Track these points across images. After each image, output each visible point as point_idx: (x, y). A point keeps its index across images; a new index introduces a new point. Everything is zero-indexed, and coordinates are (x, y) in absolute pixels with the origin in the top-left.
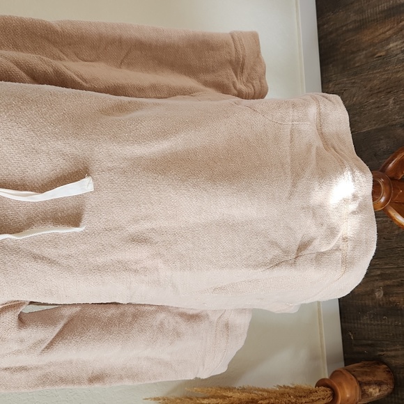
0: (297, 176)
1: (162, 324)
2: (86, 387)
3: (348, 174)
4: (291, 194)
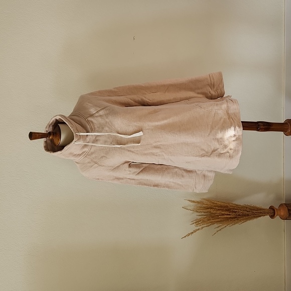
0: (212, 128)
1: (176, 172)
2: (152, 188)
3: (233, 128)
4: (209, 134)
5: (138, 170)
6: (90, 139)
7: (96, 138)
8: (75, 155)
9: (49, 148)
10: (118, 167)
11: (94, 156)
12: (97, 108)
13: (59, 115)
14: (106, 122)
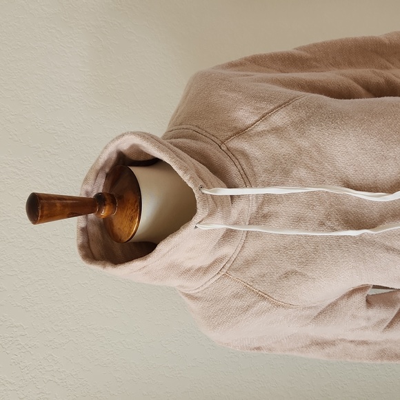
5: (389, 314)
6: (241, 213)
7: (261, 207)
8: (188, 273)
9: (96, 249)
10: (333, 305)
11: (254, 271)
12: (263, 105)
13: (134, 133)
14: (300, 151)
